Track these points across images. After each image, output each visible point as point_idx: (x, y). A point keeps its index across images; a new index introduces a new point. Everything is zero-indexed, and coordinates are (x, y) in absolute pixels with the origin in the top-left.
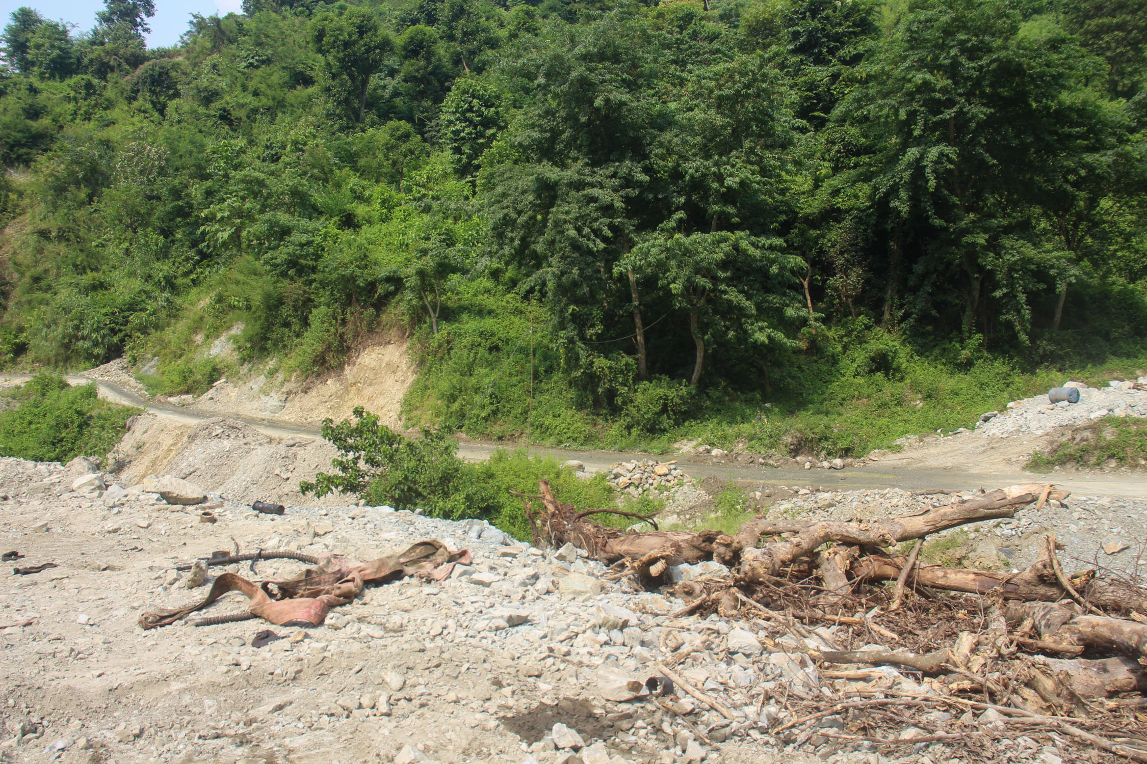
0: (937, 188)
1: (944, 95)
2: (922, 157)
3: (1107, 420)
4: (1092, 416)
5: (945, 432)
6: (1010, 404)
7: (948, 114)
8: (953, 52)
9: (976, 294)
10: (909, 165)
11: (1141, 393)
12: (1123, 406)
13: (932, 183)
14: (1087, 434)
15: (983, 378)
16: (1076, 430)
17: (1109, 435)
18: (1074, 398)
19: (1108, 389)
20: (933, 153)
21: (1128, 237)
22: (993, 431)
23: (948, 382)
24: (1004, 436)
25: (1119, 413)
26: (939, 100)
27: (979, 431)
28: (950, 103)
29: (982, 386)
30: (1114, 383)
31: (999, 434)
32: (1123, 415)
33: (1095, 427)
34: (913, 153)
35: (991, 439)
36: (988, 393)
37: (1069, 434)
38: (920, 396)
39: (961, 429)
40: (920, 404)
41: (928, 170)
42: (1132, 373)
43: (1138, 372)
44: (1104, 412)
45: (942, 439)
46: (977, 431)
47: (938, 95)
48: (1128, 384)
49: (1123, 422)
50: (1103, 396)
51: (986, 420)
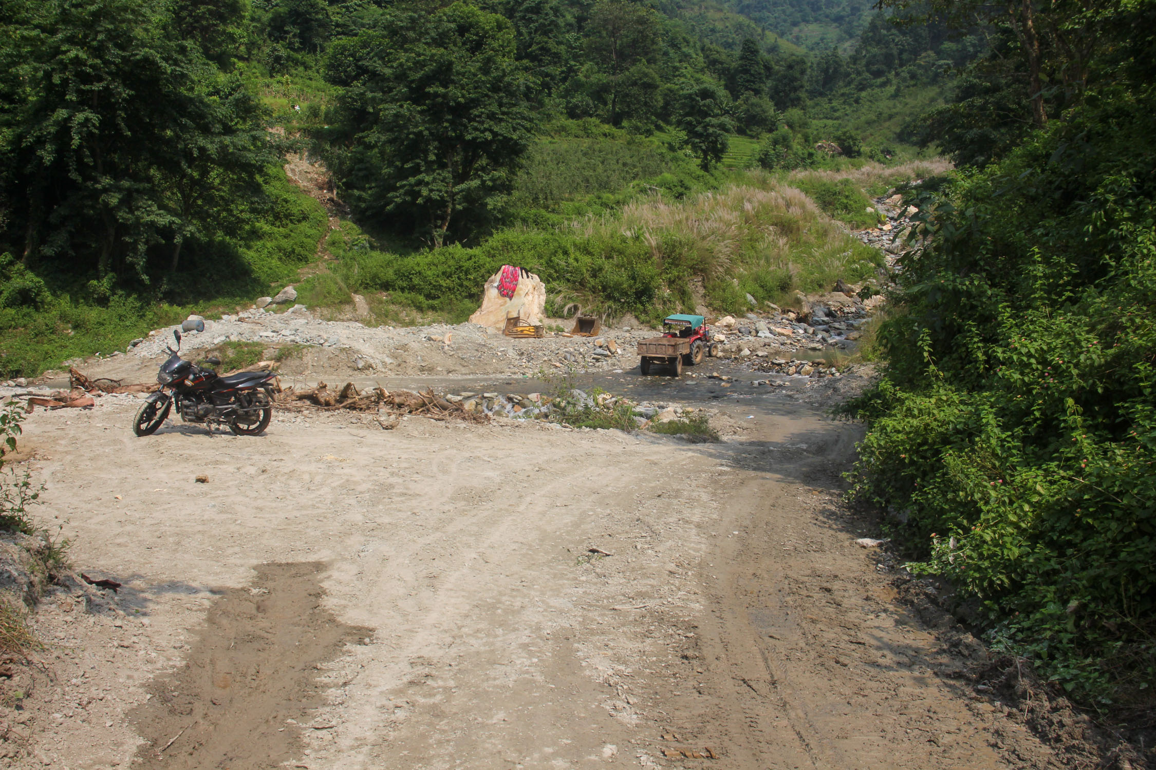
0: (80, 146)
1: (94, 70)
2: (69, 119)
3: (227, 344)
4: (216, 341)
5: (104, 356)
6: (152, 333)
7: (97, 87)
8: (100, 37)
9: (112, 239)
10: (57, 123)
11: (244, 325)
12: (235, 333)
13: (76, 141)
14: (216, 353)
15: (121, 311)
16: (208, 351)
17: (231, 353)
18: (200, 328)
19: (223, 321)
20: (80, 117)
21: (227, 202)
22: (143, 354)
23: (93, 314)
24: (153, 357)
25: (234, 338)
26: (89, 74)
27: (132, 354)
28: (100, 79)
29: (121, 317)
30: (225, 317)
31: (148, 356)
32: (236, 340)
33: (221, 348)
34: (62, 113)
35: (143, 360)
36: (128, 323)
37: (203, 355)
38: (70, 325)
39: (116, 353)
40: (72, 333)
41: (74, 130)
42: (234, 309)
43: (238, 308)
44: (223, 338)
45: (102, 361)
46: (130, 354)
47: (89, 70)
48: (234, 317)
49: (238, 345)
50: (220, 326)
51: (135, 345)
